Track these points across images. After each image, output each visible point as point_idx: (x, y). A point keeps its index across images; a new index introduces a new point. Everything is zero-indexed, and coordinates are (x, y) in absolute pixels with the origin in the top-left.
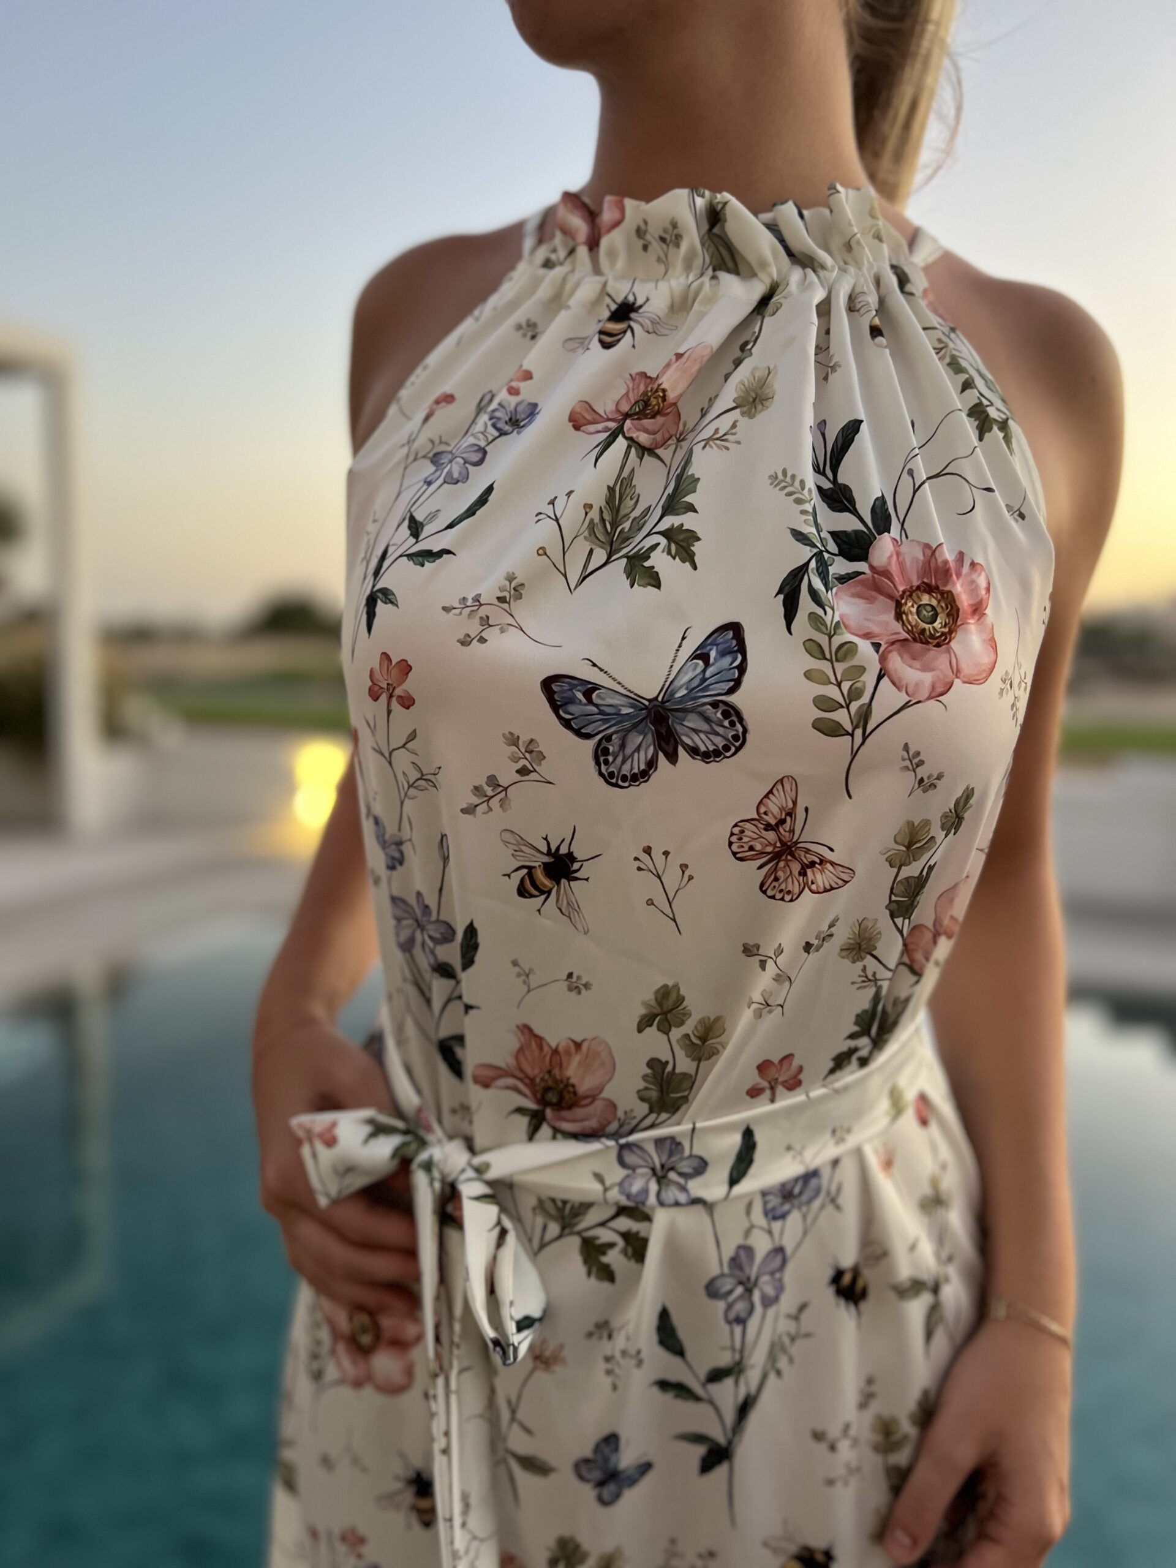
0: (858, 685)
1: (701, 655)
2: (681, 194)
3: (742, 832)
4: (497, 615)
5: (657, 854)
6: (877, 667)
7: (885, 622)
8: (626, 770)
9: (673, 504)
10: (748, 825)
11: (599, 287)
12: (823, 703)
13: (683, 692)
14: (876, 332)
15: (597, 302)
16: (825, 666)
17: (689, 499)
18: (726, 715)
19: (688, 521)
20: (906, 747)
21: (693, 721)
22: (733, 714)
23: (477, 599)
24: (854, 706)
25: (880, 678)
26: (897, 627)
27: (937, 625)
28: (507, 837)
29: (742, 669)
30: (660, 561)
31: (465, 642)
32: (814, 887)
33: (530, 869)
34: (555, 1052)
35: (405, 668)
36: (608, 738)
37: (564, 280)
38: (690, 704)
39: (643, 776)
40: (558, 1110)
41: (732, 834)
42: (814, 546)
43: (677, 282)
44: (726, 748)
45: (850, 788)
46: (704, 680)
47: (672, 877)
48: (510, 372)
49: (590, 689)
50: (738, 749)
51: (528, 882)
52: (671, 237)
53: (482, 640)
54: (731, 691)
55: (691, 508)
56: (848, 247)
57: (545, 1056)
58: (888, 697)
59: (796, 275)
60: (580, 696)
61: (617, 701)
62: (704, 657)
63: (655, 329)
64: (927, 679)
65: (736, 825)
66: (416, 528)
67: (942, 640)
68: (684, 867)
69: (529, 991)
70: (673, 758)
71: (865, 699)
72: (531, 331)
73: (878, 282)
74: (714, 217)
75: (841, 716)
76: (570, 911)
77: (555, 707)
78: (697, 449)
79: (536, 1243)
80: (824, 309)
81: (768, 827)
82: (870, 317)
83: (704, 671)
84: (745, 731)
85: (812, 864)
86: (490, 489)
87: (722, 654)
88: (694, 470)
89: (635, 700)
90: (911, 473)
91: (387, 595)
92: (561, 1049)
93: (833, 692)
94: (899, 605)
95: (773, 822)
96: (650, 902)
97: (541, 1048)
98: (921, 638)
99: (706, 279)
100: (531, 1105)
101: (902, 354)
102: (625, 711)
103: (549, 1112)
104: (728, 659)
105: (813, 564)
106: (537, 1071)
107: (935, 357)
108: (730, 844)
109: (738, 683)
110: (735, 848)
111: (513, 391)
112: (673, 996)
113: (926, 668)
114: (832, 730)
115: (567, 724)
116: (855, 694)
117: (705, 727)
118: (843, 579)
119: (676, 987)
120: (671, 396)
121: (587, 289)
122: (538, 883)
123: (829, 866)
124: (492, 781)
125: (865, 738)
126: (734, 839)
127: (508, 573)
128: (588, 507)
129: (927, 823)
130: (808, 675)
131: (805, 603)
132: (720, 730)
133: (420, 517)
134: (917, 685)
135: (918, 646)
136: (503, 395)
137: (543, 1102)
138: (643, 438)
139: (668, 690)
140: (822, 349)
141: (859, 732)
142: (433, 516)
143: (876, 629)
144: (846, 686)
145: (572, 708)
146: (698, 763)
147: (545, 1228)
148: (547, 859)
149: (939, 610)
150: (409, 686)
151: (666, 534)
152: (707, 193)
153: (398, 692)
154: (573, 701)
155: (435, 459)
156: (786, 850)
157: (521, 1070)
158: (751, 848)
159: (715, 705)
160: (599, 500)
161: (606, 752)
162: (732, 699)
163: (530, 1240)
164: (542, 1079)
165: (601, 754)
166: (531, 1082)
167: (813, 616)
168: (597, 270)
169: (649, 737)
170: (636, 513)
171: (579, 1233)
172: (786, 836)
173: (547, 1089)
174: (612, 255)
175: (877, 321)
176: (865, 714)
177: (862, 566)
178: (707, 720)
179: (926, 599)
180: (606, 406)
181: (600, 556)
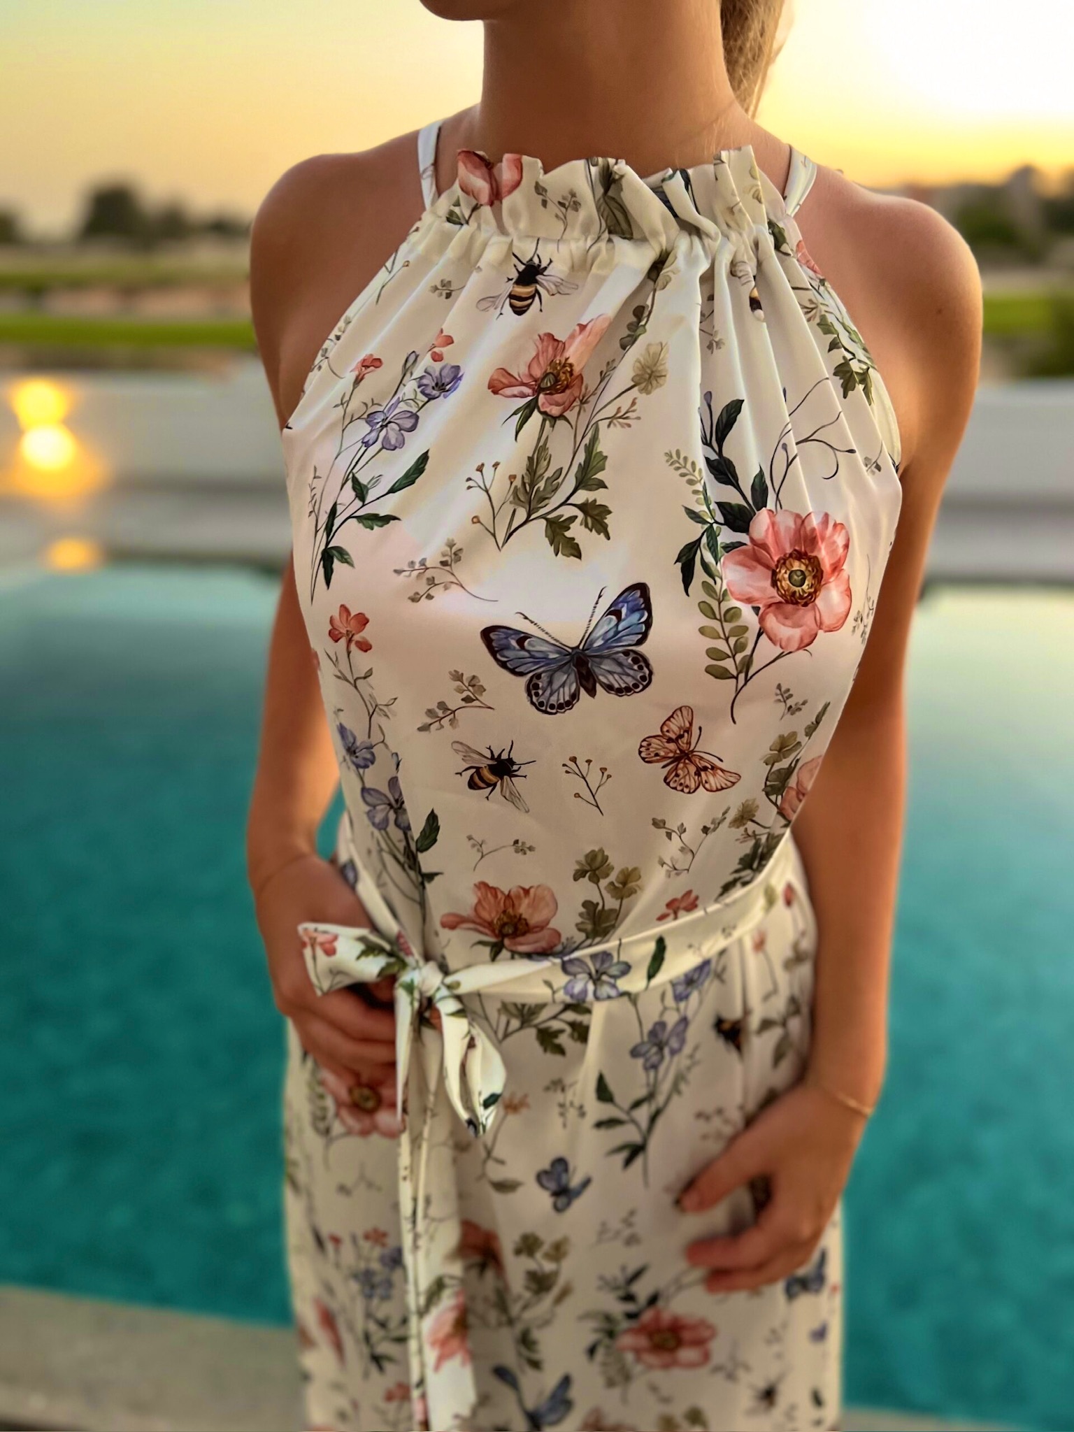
0: (742, 640)
1: (614, 611)
2: (580, 164)
3: (649, 745)
4: (441, 576)
5: (581, 762)
6: (757, 626)
7: (760, 586)
8: (553, 700)
9: (586, 479)
10: (654, 740)
11: (505, 248)
12: (713, 653)
13: (599, 643)
14: (755, 304)
15: (505, 260)
16: (715, 624)
17: (599, 476)
18: (635, 661)
19: (599, 496)
20: (779, 687)
21: (607, 665)
22: (641, 660)
23: (423, 563)
24: (739, 657)
25: (759, 635)
26: (773, 592)
27: (805, 587)
28: (457, 746)
29: (648, 624)
30: (577, 531)
31: (415, 599)
32: (707, 786)
33: (478, 769)
34: (508, 896)
35: (363, 621)
36: (538, 676)
37: (472, 238)
38: (606, 652)
39: (569, 704)
40: (514, 938)
41: (641, 746)
42: (704, 522)
43: (576, 245)
44: (636, 686)
45: (735, 716)
46: (617, 633)
47: (594, 778)
48: (430, 337)
49: (522, 638)
50: (645, 687)
51: (476, 779)
52: (570, 203)
53: (430, 597)
54: (640, 642)
55: (602, 485)
57: (499, 903)
58: (766, 650)
59: (683, 243)
60: (514, 643)
61: (544, 648)
62: (617, 613)
63: (560, 290)
64: (796, 633)
65: (644, 740)
66: (361, 492)
67: (807, 600)
68: (603, 770)
69: (482, 857)
70: (592, 692)
71: (748, 652)
72: (447, 290)
73: (756, 245)
74: (609, 180)
75: (729, 664)
76: (513, 798)
77: (493, 652)
78: (603, 425)
79: (500, 1034)
80: (708, 279)
81: (670, 740)
82: (749, 288)
83: (617, 625)
84: (651, 673)
85: (705, 769)
86: (424, 458)
87: (632, 611)
88: (601, 447)
89: (560, 648)
90: (785, 447)
91: (342, 555)
92: (512, 893)
93: (721, 645)
94: (774, 574)
95: (674, 737)
96: (577, 795)
97: (496, 896)
98: (793, 600)
99: (603, 245)
100: (492, 939)
101: (779, 325)
102: (552, 656)
103: (507, 942)
104: (636, 616)
105: (704, 540)
106: (493, 915)
107: (804, 319)
108: (640, 752)
109: (645, 636)
110: (643, 755)
111: (437, 358)
112: (599, 858)
113: (796, 625)
114: (722, 674)
115: (503, 665)
116: (739, 647)
117: (619, 670)
118: (729, 548)
119: (602, 851)
120: (577, 370)
121: (493, 252)
122: (485, 778)
123: (719, 772)
124: (442, 705)
125: (747, 681)
126: (642, 749)
127: (448, 540)
128: (513, 477)
129: (794, 734)
130: (702, 631)
131: (699, 575)
132: (631, 672)
133: (363, 479)
134: (789, 639)
135: (790, 607)
136: (426, 362)
137: (502, 935)
138: (555, 411)
139: (588, 640)
140: (707, 315)
141: (742, 676)
142: (377, 480)
143: (756, 594)
144: (732, 641)
145: (506, 653)
146: (613, 697)
147: (508, 1023)
148: (490, 762)
149: (807, 573)
150: (367, 634)
151: (582, 507)
152: (600, 160)
153: (357, 638)
154: (508, 647)
155: (370, 419)
156: (685, 756)
157: (480, 917)
158: (657, 755)
159: (626, 653)
160: (520, 469)
161: (536, 687)
162: (640, 649)
163: (496, 1033)
164: (499, 919)
165: (532, 689)
166: (490, 925)
167: (705, 584)
168: (502, 230)
169: (572, 677)
170: (549, 474)
171: (536, 1026)
172: (685, 747)
173: (504, 925)
174: (515, 215)
175: (756, 294)
176: (748, 662)
177: (743, 537)
178: (620, 664)
179: (797, 566)
180: (519, 370)
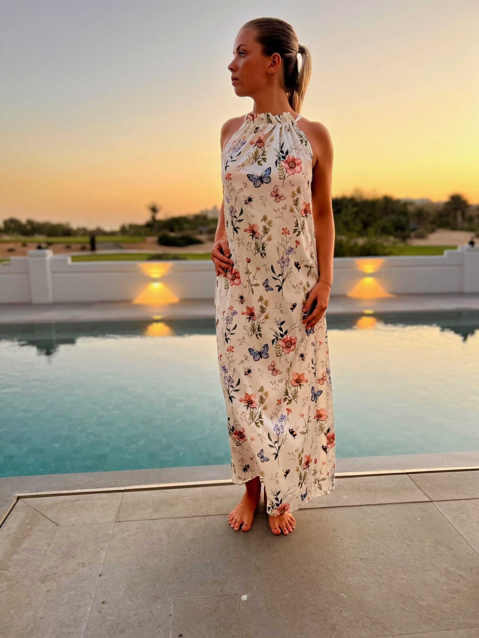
2: (263, 114)
4: (242, 168)
5: (262, 197)
6: (286, 171)
7: (287, 166)
8: (257, 185)
9: (263, 155)
11: (254, 126)
12: (280, 176)
13: (263, 175)
14: (288, 130)
15: (254, 128)
16: (280, 171)
18: (269, 178)
20: (289, 181)
21: (265, 179)
22: (269, 177)
23: (239, 165)
24: (283, 176)
25: (286, 172)
26: (288, 167)
27: (293, 166)
28: (243, 196)
29: (270, 172)
30: (262, 162)
31: (238, 171)
32: (281, 200)
33: (246, 200)
35: (230, 175)
36: (255, 181)
37: (250, 125)
38: (264, 177)
39: (260, 186)
42: (279, 157)
43: (264, 125)
44: (269, 182)
45: (283, 186)
47: (264, 200)
48: (243, 137)
49: (253, 175)
51: (246, 203)
52: (262, 119)
53: (240, 171)
54: (269, 175)
55: (265, 155)
56: (285, 120)
58: (287, 175)
59: (278, 123)
60: (251, 176)
62: (266, 171)
63: (261, 131)
65: (271, 192)
66: (232, 158)
67: (294, 168)
68: (265, 198)
70: (263, 184)
72: (246, 132)
73: (289, 124)
74: (268, 116)
75: (282, 177)
76: (251, 206)
77: (249, 178)
78: (266, 147)
80: (281, 128)
81: (275, 192)
82: (288, 129)
83: (266, 173)
84: (271, 180)
85: (281, 197)
86: (241, 152)
87: (268, 171)
88: (265, 150)
89: (258, 177)
90: (291, 148)
91: (228, 166)
94: (288, 164)
95: (275, 191)
96: (262, 203)
99: (267, 124)
101: (292, 133)
102: (257, 178)
104: (269, 171)
105: (279, 159)
107: (296, 134)
109: (270, 174)
110: (271, 195)
111: (244, 140)
112: (265, 216)
113: (292, 171)
114: (281, 179)
115: (250, 180)
116: (283, 174)
117: (266, 179)
118: (282, 161)
119: (266, 215)
120: (262, 140)
121: (252, 126)
123: (283, 197)
124: (241, 188)
127: (243, 162)
128: (253, 154)
129: (294, 191)
130: (278, 173)
131: (278, 164)
132: (268, 180)
133: (232, 156)
134: (290, 173)
135: (290, 169)
136: (242, 140)
138: (259, 146)
139: (262, 175)
141: (284, 179)
142: (234, 156)
144: (282, 174)
145: (250, 178)
146: (266, 184)
148: (248, 199)
150: (231, 177)
151: (262, 158)
152: (266, 113)
153: (229, 178)
154: (250, 177)
155: (234, 149)
156: (277, 195)
158: (273, 195)
159: (267, 177)
160: (254, 153)
161: (255, 183)
162: (269, 176)
167: (279, 166)
168: (254, 123)
169: (260, 181)
170: (259, 155)
172: (277, 193)
174: (256, 122)
175: (289, 129)
176: (285, 177)
177: (284, 159)
178: (266, 178)
179: (292, 163)
180: (255, 141)
181: (254, 161)
